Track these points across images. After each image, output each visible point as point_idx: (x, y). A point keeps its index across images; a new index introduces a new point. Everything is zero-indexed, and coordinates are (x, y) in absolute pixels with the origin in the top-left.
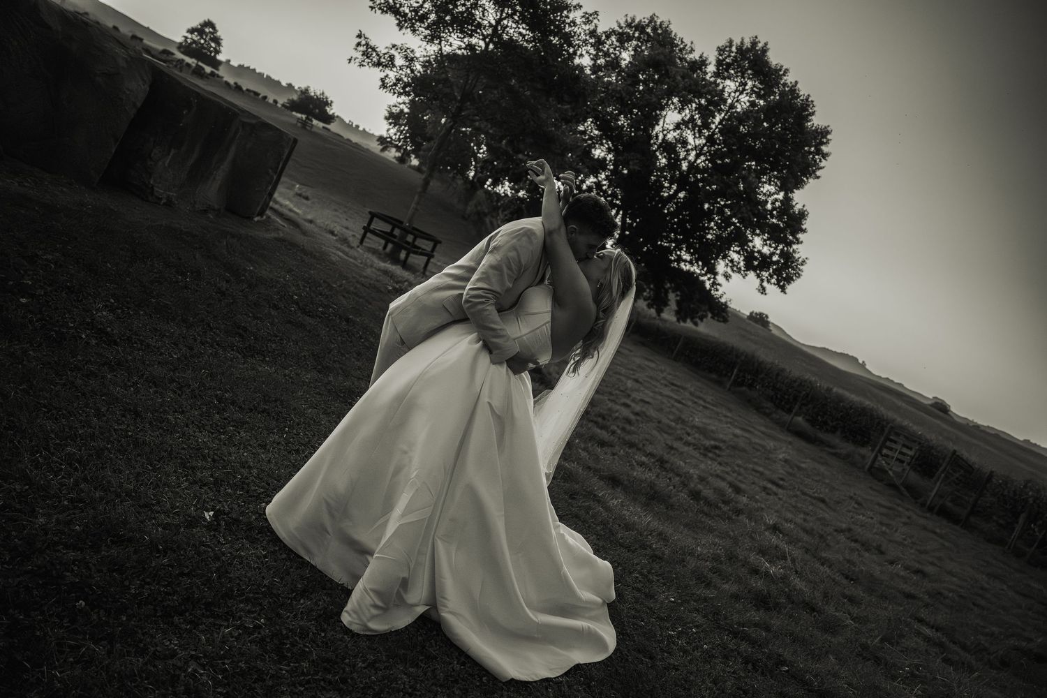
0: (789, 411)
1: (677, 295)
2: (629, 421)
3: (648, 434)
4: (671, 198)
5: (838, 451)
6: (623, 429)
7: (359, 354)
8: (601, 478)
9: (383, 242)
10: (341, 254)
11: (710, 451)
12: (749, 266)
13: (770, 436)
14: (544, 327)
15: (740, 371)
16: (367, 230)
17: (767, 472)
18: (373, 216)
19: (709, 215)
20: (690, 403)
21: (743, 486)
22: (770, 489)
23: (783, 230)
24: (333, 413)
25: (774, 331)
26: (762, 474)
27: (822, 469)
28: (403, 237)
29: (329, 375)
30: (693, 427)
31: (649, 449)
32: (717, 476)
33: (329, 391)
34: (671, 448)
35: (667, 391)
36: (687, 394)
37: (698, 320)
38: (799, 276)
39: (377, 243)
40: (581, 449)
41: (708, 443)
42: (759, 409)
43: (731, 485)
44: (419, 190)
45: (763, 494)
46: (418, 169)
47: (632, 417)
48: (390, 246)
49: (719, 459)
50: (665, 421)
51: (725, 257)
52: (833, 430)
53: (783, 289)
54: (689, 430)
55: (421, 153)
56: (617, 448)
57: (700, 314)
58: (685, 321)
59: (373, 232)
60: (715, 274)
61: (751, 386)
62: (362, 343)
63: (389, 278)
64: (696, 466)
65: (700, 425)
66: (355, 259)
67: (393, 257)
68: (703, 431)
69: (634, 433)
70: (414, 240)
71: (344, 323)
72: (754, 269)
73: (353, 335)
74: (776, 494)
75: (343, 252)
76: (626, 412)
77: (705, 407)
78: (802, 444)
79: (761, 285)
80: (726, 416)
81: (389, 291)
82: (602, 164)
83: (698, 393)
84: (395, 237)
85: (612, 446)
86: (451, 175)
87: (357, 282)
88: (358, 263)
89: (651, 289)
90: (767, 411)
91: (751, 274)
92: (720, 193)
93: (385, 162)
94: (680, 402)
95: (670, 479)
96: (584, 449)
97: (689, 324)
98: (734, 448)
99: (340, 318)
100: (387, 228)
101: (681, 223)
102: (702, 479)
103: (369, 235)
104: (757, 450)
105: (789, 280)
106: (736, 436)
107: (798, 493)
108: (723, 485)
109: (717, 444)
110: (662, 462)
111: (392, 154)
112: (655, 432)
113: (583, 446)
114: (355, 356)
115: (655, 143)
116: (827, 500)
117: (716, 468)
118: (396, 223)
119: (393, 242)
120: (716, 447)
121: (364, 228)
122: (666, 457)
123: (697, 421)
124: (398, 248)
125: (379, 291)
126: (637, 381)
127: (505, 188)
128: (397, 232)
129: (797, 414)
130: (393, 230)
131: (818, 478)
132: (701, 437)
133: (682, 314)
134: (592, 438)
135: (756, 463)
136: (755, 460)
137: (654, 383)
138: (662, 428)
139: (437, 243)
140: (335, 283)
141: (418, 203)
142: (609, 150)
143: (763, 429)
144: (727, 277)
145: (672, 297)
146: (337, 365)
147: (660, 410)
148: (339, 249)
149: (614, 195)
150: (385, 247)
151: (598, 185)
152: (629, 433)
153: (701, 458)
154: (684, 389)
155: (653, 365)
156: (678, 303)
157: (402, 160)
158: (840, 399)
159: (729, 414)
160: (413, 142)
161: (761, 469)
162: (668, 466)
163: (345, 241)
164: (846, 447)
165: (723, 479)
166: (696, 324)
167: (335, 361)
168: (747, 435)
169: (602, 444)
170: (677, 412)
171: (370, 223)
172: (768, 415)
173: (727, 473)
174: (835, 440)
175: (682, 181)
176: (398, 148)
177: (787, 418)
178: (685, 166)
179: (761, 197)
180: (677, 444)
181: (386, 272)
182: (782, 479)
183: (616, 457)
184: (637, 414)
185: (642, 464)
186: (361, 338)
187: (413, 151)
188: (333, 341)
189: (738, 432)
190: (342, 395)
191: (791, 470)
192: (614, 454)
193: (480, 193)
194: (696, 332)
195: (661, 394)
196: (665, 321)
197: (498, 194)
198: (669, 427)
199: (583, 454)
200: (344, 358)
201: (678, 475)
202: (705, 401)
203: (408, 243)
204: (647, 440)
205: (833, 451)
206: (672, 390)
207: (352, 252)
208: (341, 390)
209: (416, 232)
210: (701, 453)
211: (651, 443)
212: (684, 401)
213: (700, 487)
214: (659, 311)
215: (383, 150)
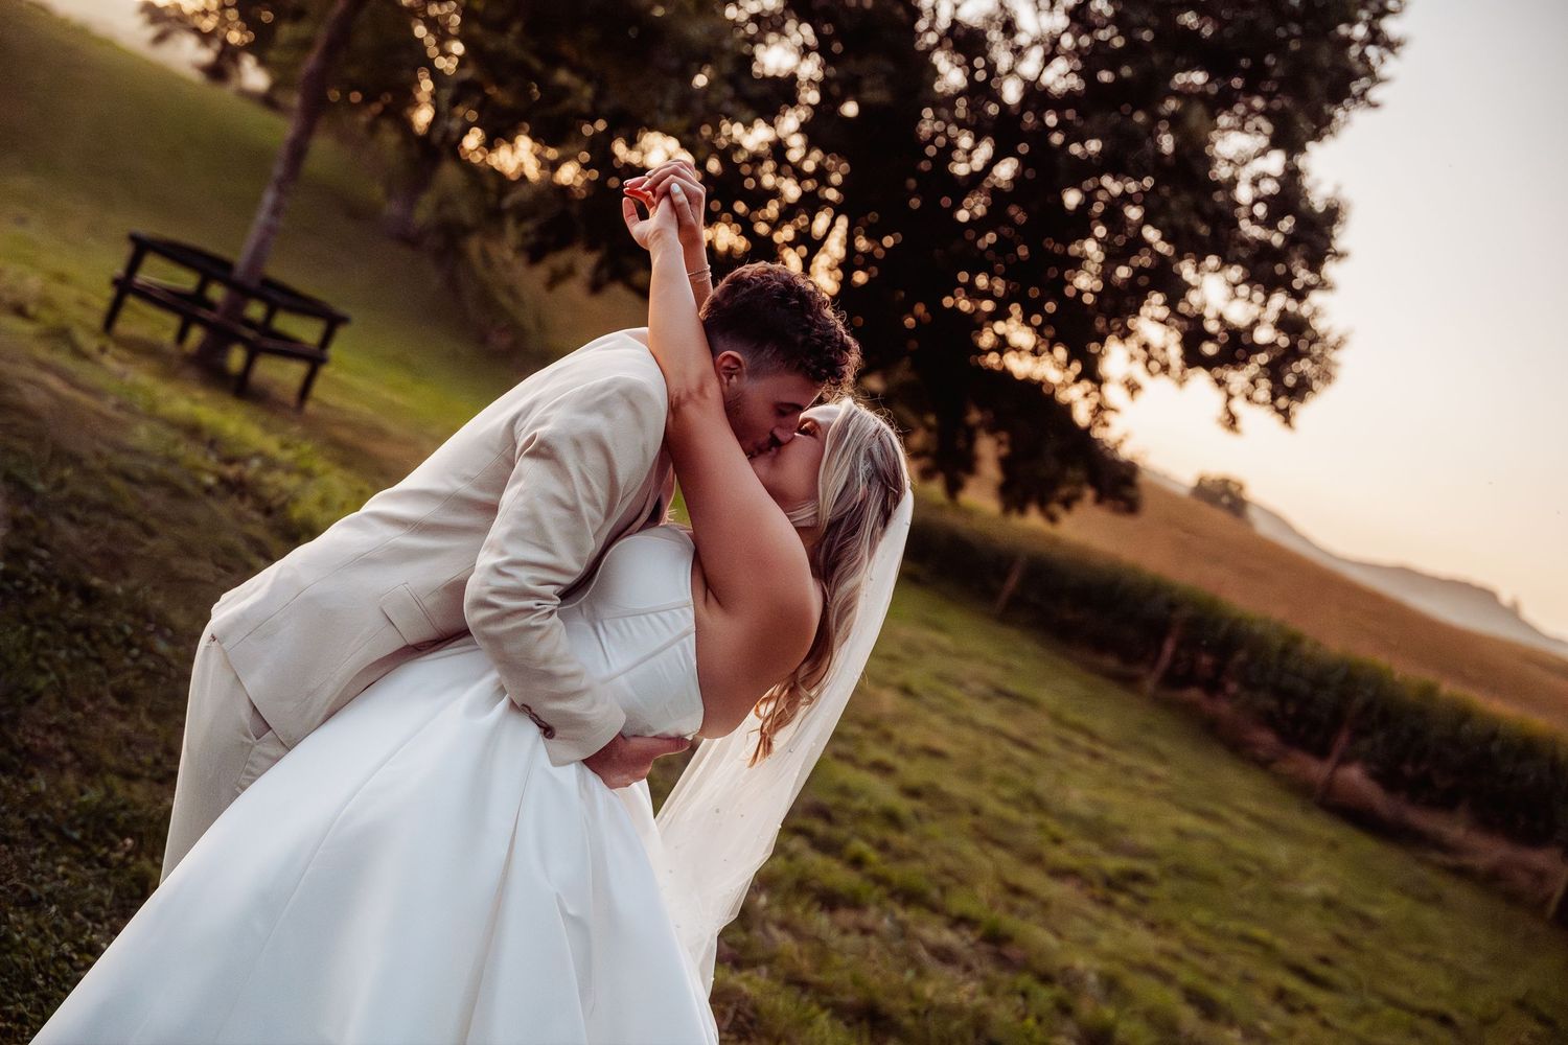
0: (1322, 753)
1: (1000, 443)
2: (892, 818)
3: (950, 852)
4: (976, 179)
5: (1467, 861)
6: (883, 846)
7: (124, 696)
8: (839, 1011)
9: (173, 321)
10: (54, 382)
11: (1121, 890)
12: (1193, 358)
13: (1273, 827)
14: (677, 648)
15: (1180, 645)
16: (125, 287)
17: (1281, 943)
18: (142, 247)
19: (1079, 223)
20: (1052, 747)
21: (1222, 994)
22: (1294, 995)
23: (1280, 255)
24: (51, 898)
25: (1264, 528)
26: (1268, 948)
27: (1430, 916)
28: (235, 309)
29: (32, 775)
30: (1066, 817)
31: (959, 903)
32: (1149, 969)
33: (34, 826)
34: (1016, 891)
35: (987, 715)
36: (1045, 722)
37: (1056, 508)
38: (1327, 377)
39: (159, 326)
40: (774, 922)
41: (1112, 864)
42: (1237, 748)
43: (1193, 997)
44: (278, 170)
45: (1278, 1012)
46: (268, 100)
47: (905, 806)
48: (196, 335)
49: (1149, 913)
50: (992, 806)
51: (1125, 334)
52: (1446, 803)
53: (1286, 415)
54: (1055, 827)
55: (273, 55)
56: (873, 911)
57: (1064, 492)
58: (1022, 510)
59: (147, 295)
60: (1098, 381)
61: (1213, 687)
62: (135, 659)
63: (202, 449)
64: (1088, 943)
65: (1085, 811)
66: (96, 392)
67: (208, 369)
68: (1097, 830)
69: (915, 855)
70: (270, 315)
71: (76, 603)
72: (1208, 364)
73: (107, 639)
74: (1311, 1009)
75: (60, 373)
76: (884, 793)
77: (1095, 756)
78: (1366, 845)
79: (1228, 410)
80: (1152, 778)
81: (208, 490)
82: (782, 91)
83: (1072, 716)
84: (211, 306)
85: (855, 903)
86: (363, 119)
87: (111, 471)
88: (107, 407)
89: (929, 429)
90: (1261, 753)
91: (1200, 379)
92: (1111, 163)
93: (167, 79)
94: (1023, 744)
95: (1024, 994)
96: (783, 926)
97: (1034, 520)
98: (1181, 871)
99: (64, 588)
100: (185, 280)
101: (1004, 247)
102: (1111, 985)
103: (131, 300)
104: (1247, 874)
105: (1301, 390)
106: (1180, 833)
107: (1375, 1001)
108: (1169, 999)
109: (1139, 865)
110: (996, 940)
111: (187, 55)
112: (969, 849)
113: (777, 913)
114: (113, 703)
115: (931, 29)
116: (1458, 1017)
117: (1144, 942)
118: (210, 267)
119: (203, 323)
120: (1137, 877)
121: (116, 282)
122: (1010, 923)
123: (1077, 796)
124: (222, 336)
125: (178, 493)
126: (906, 691)
127: (519, 157)
128: (217, 293)
129: (1344, 761)
130: (202, 286)
131: (1419, 949)
132: (1094, 848)
133: (1017, 492)
134: (801, 886)
135: (1246, 916)
136: (1246, 905)
137: (954, 692)
138: (989, 836)
139: (333, 322)
140: (43, 476)
141: (276, 211)
142: (805, 51)
143: (1253, 806)
144: (1133, 388)
145: (988, 449)
146: (56, 741)
147: (975, 774)
148: (43, 366)
149: (821, 175)
150: (182, 336)
151: (778, 149)
152: (900, 857)
153: (1099, 913)
154: (1033, 703)
155: (944, 640)
156: (1005, 464)
157: (218, 72)
158: (1464, 714)
159: (1159, 770)
160: (249, 21)
161: (1262, 933)
162: (1011, 951)
163: (60, 335)
164: (1489, 851)
165: (1167, 978)
166: (1052, 519)
167: (49, 729)
168: (1210, 828)
169: (830, 901)
170: (1022, 778)
171: (134, 265)
172: (1264, 765)
173: (1176, 958)
174: (1454, 828)
175: (1005, 131)
176: (205, 38)
177: (1317, 770)
178: (1012, 92)
179: (1222, 172)
180: (1032, 879)
181: (193, 431)
182: (1325, 961)
183: (872, 940)
184: (913, 793)
185: (945, 956)
186: (129, 644)
187: (248, 48)
188: (43, 663)
189: (1188, 821)
190: (76, 835)
191: (1345, 931)
192: (865, 932)
193: (449, 174)
194: (1055, 541)
195: (973, 724)
196: (969, 513)
197: (499, 176)
198: (1004, 823)
199: (784, 941)
200: (79, 715)
201: (1046, 979)
202: (1092, 736)
203: (250, 324)
204: (948, 873)
205: (1449, 860)
206: (1003, 712)
207: (84, 372)
208: (72, 820)
209: (276, 297)
210: (1093, 897)
211: (961, 882)
212: (1036, 742)
213: (1109, 1013)
214: (954, 487)
215: (160, 39)
